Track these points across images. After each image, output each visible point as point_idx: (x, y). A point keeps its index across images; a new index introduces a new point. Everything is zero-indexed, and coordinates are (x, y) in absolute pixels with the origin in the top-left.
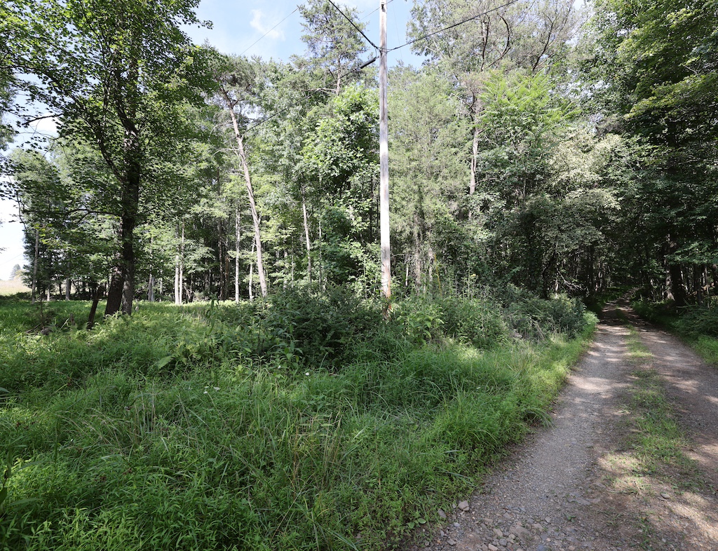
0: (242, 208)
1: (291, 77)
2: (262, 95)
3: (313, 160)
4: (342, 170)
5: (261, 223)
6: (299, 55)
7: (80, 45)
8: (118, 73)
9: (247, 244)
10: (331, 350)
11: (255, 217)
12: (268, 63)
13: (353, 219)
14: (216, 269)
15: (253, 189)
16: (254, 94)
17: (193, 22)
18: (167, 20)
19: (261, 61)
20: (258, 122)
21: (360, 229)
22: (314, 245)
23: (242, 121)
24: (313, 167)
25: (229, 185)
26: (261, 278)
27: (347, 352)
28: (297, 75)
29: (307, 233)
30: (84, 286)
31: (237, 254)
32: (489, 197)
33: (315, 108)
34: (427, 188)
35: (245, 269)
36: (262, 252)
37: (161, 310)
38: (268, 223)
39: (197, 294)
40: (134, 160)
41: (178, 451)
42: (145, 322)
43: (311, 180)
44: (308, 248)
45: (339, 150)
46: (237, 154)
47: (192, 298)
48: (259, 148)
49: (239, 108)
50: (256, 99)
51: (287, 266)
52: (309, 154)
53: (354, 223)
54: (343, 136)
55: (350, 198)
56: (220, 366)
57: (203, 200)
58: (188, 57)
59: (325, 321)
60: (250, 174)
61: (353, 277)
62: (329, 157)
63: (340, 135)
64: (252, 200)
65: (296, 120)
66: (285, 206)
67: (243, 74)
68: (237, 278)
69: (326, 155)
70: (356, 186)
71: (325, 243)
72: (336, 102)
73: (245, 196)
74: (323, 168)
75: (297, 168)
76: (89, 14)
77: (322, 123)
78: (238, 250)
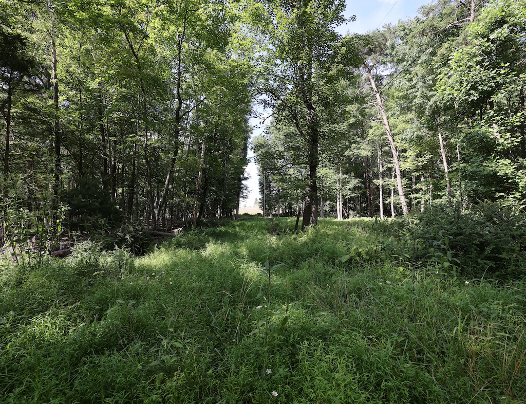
0: (382, 146)
1: (420, 27)
2: (394, 53)
3: (447, 92)
4: (482, 92)
5: (399, 155)
9: (389, 172)
11: (394, 152)
12: (397, 26)
13: (499, 137)
14: (364, 194)
15: (391, 130)
16: (387, 55)
19: (391, 26)
20: (391, 75)
21: (509, 145)
22: (452, 167)
23: (378, 79)
24: (446, 97)
25: (371, 131)
26: (403, 200)
28: (425, 23)
29: (444, 157)
31: (380, 182)
33: (446, 45)
35: (387, 193)
36: (402, 179)
38: (406, 155)
43: (445, 110)
44: (446, 170)
45: (477, 73)
46: (376, 106)
48: (393, 96)
49: (375, 70)
50: (389, 58)
51: (424, 188)
52: (442, 87)
53: (501, 141)
54: (481, 58)
55: (493, 116)
57: (354, 145)
58: (343, 48)
60: (388, 118)
61: (502, 194)
62: (465, 84)
63: (478, 59)
64: (390, 139)
65: (428, 62)
66: (420, 138)
67: (377, 43)
68: (381, 200)
69: (461, 83)
70: (499, 104)
71: (465, 165)
72: (470, 29)
73: (384, 137)
74: (459, 96)
75: (430, 103)
77: (455, 55)
78: (381, 179)
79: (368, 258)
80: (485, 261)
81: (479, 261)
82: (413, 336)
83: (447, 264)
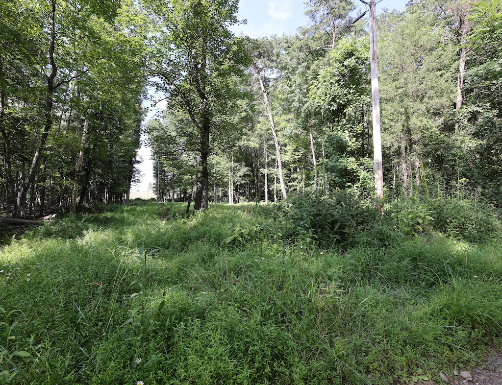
0: (268, 140)
1: (299, 44)
2: (278, 60)
3: (316, 101)
4: (339, 105)
5: (281, 149)
6: (303, 26)
7: (177, 55)
8: (196, 66)
9: (272, 163)
10: (338, 237)
11: (277, 145)
12: (281, 38)
13: (349, 140)
14: (253, 181)
15: (275, 126)
16: (273, 61)
17: (235, 23)
18: (221, 26)
19: (277, 37)
20: (276, 79)
21: (355, 147)
22: (319, 162)
23: (266, 81)
24: (316, 105)
25: (259, 126)
26: (282, 186)
27: (351, 239)
28: (302, 41)
29: (313, 153)
30: (181, 194)
31: (265, 171)
32: (478, 109)
33: (316, 62)
34: (413, 109)
35: (271, 181)
36: (282, 169)
37: (223, 208)
38: (286, 149)
39: (241, 198)
40: (206, 117)
41: (243, 295)
42: (216, 215)
43: (315, 115)
44: (315, 164)
45: (337, 90)
46: (264, 104)
47: (238, 200)
48: (278, 98)
49: (264, 73)
50: (275, 64)
51: (299, 177)
52: (313, 96)
53: (350, 143)
54: (339, 78)
55: (345, 124)
56: (262, 244)
57: (244, 137)
58: (234, 46)
59: (333, 216)
60: (273, 116)
61: (350, 184)
62: (328, 96)
63: (336, 78)
64: (274, 134)
65: (303, 74)
66: (297, 135)
67: (266, 49)
68: (266, 187)
69: (326, 95)
70: (350, 115)
71: (327, 160)
72: (332, 54)
73: (269, 132)
74: (324, 105)
75: (305, 107)
76: (181, 35)
77: (322, 72)
78: (266, 168)
79: (249, 238)
80: (335, 236)
81: (331, 235)
82: (279, 303)
83: (308, 240)
